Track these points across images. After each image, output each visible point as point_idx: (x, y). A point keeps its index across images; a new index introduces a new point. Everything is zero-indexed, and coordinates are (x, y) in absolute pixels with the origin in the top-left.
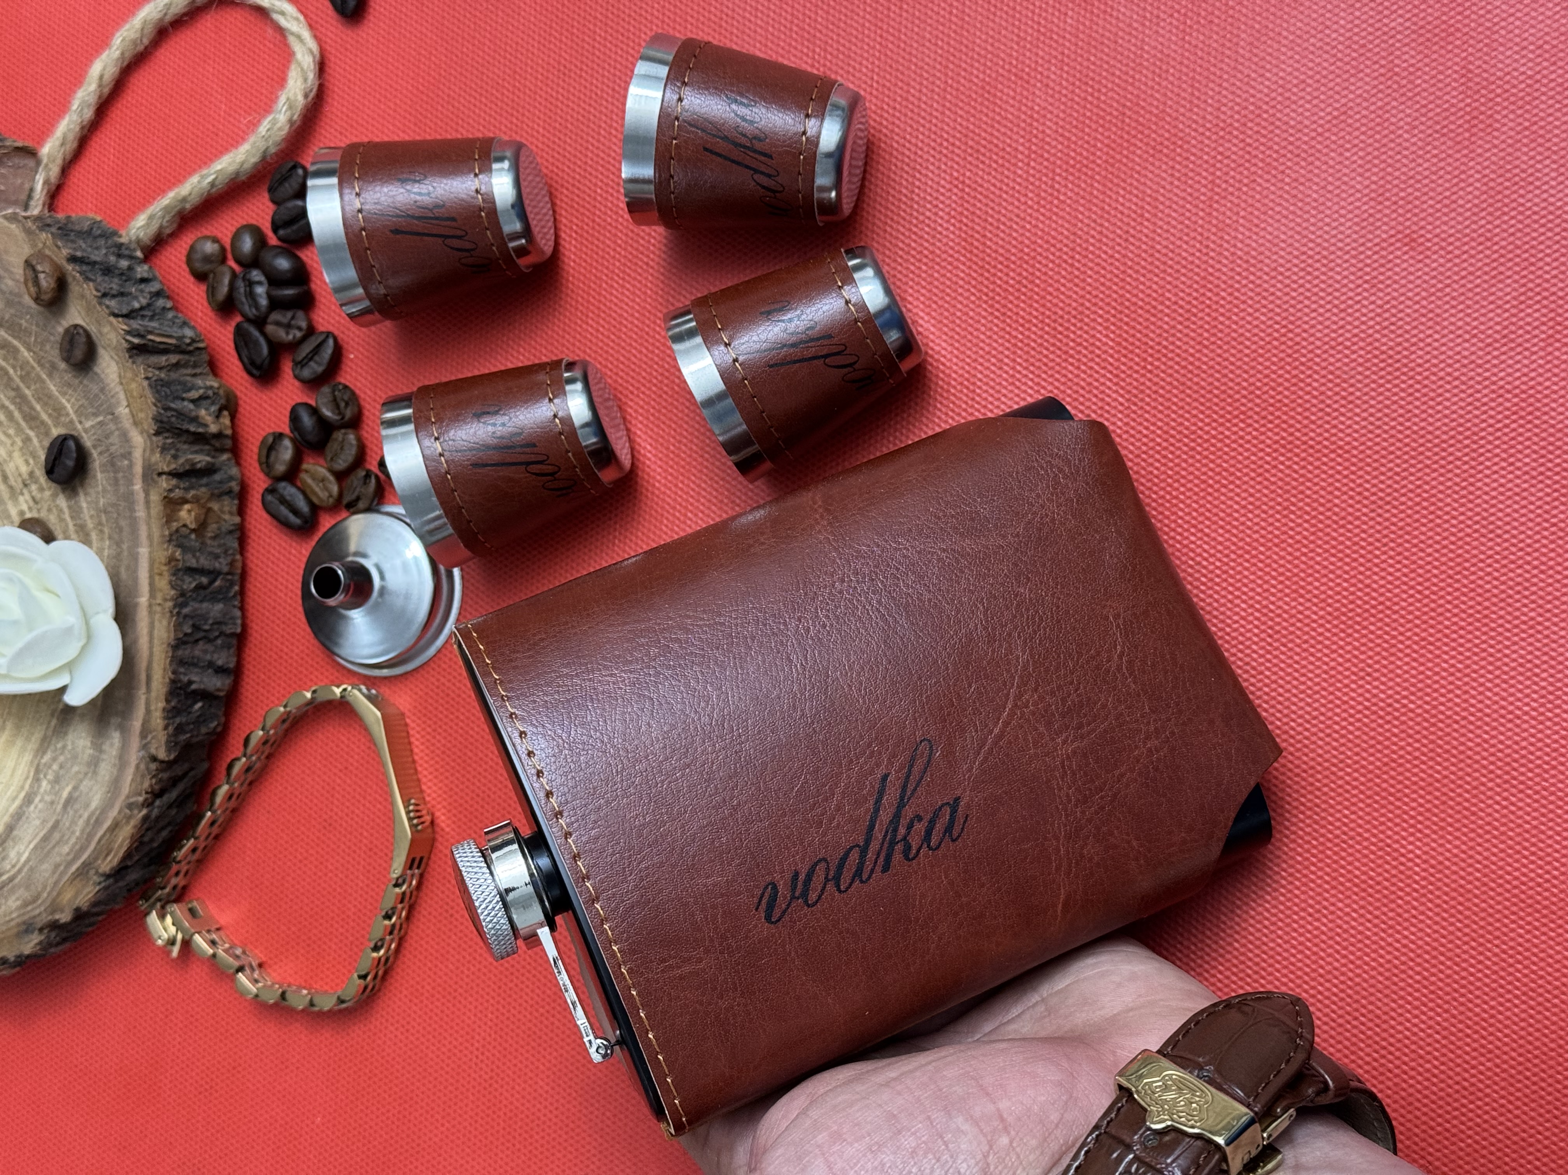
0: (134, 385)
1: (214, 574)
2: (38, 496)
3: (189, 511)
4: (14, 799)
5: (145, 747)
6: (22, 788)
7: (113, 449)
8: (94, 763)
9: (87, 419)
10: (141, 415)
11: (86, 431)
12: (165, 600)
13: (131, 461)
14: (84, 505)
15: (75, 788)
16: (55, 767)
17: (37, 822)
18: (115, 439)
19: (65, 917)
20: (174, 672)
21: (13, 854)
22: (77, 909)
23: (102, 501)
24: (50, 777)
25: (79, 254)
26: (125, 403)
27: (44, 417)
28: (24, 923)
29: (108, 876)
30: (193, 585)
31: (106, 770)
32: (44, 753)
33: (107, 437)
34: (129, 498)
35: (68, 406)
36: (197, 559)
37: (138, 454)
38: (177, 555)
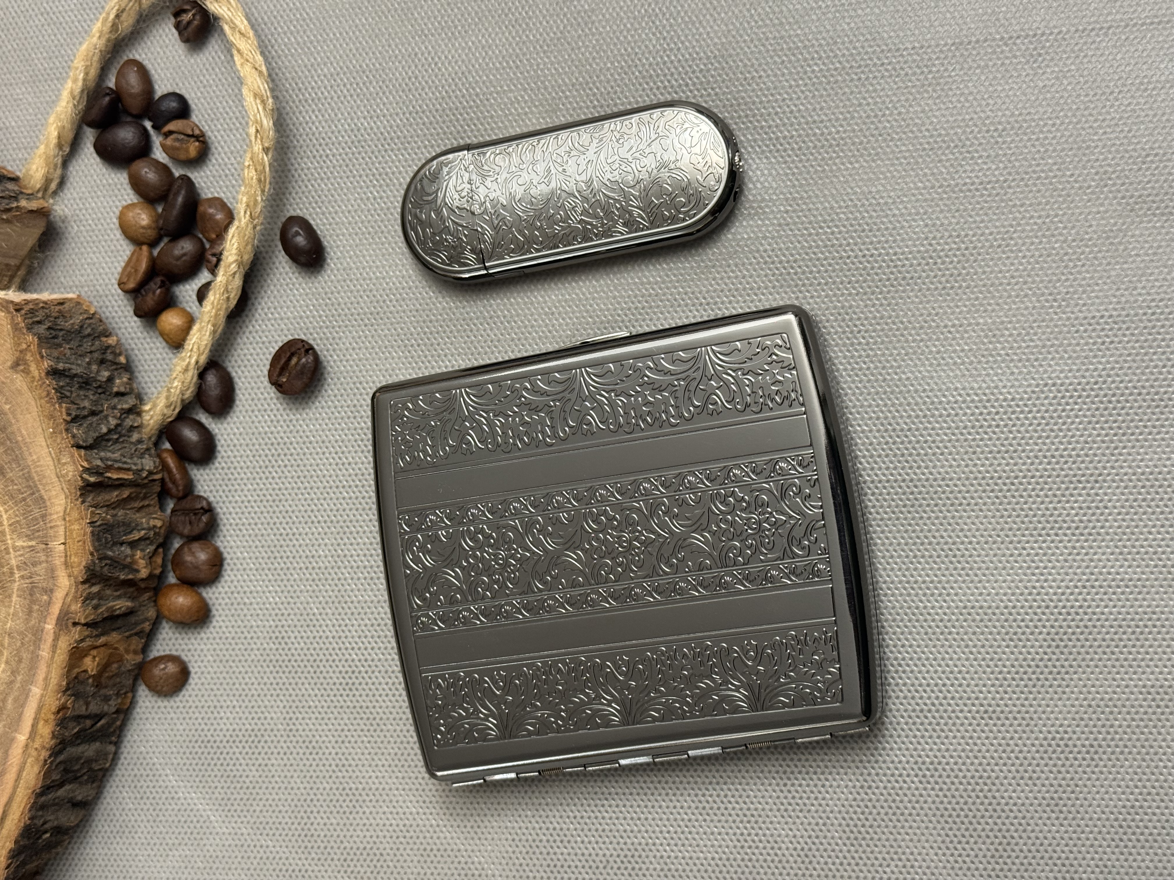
0: (76, 527)
1: (98, 717)
3: (94, 657)
7: (36, 579)
9: (20, 536)
10: (74, 559)
11: (15, 549)
12: (43, 747)
13: (51, 598)
18: (41, 569)
20: (31, 818)
23: (10, 623)
25: (61, 366)
26: (62, 539)
30: (76, 730)
33: (34, 564)
34: (38, 634)
35: (5, 517)
36: (87, 704)
37: (59, 595)
38: (69, 704)
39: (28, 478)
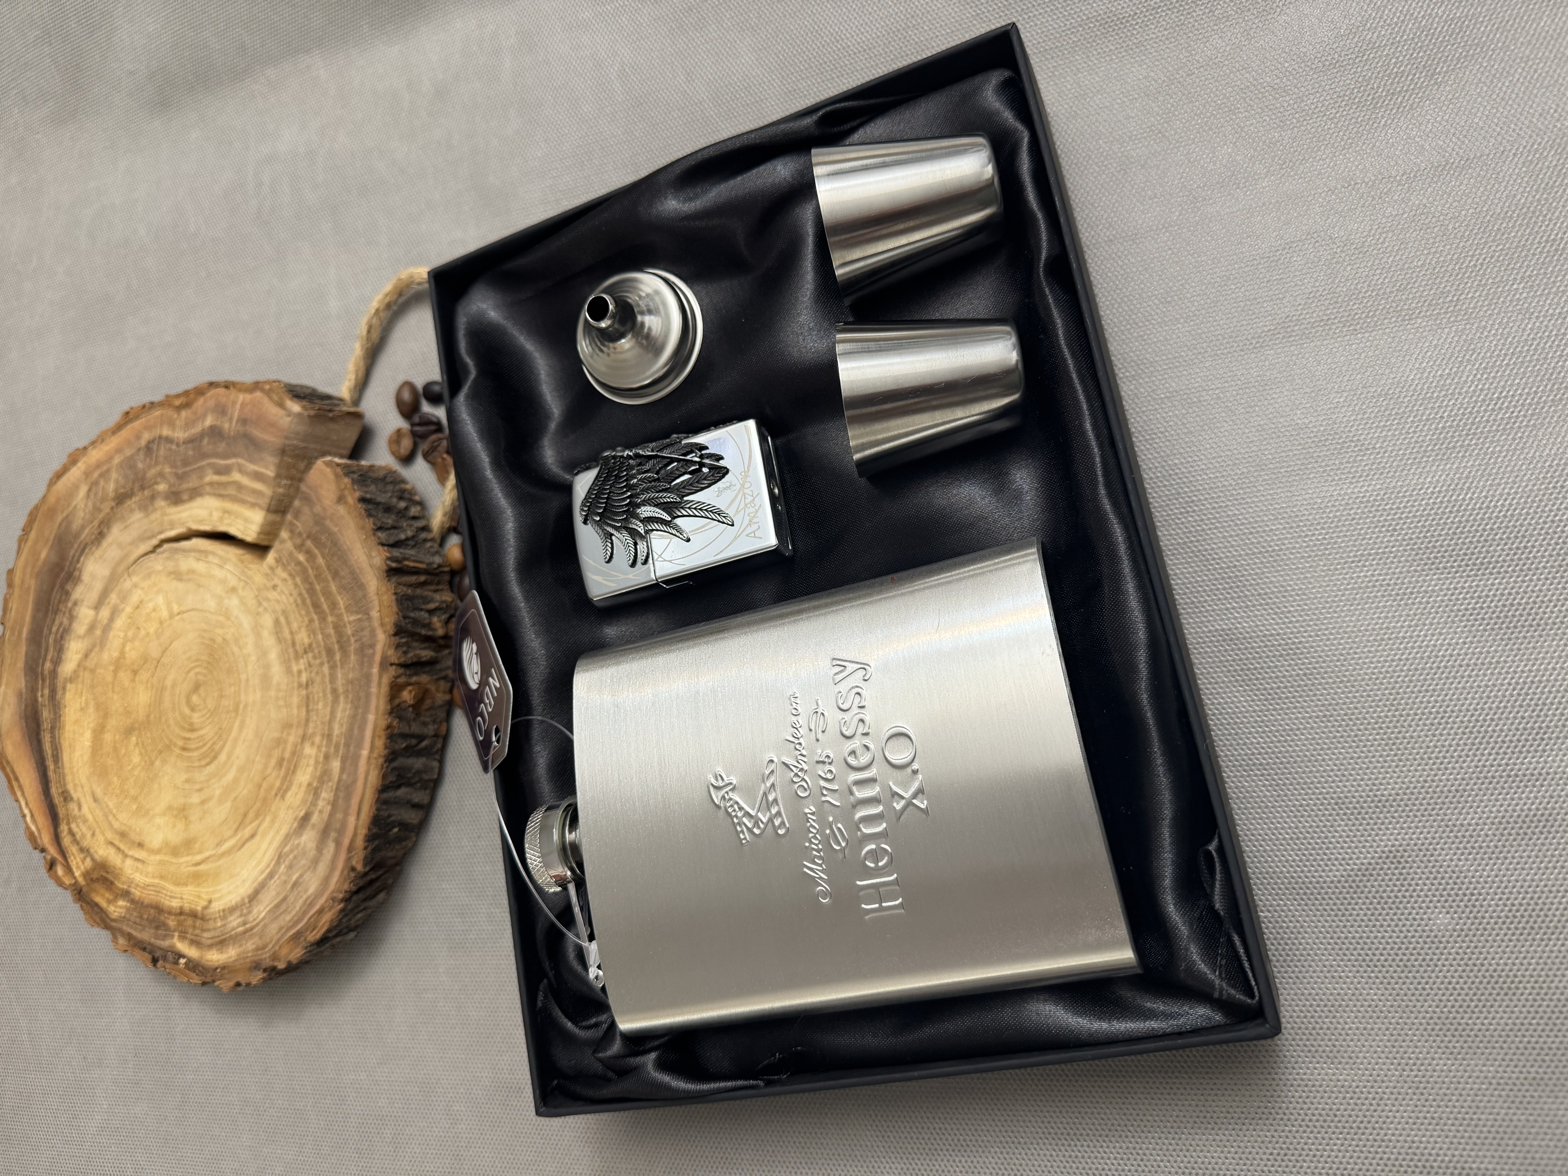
0: (385, 597)
1: (421, 738)
2: (312, 662)
3: (410, 692)
4: (262, 872)
5: (349, 859)
6: (268, 866)
7: (364, 640)
8: (315, 861)
10: (387, 620)
11: (350, 623)
12: (380, 756)
13: (374, 651)
14: (340, 675)
15: (301, 876)
16: (291, 856)
17: (274, 893)
18: (366, 633)
19: (281, 966)
20: (378, 810)
21: (255, 911)
22: (289, 963)
23: (351, 676)
24: (287, 863)
25: (368, 496)
26: (377, 608)
27: (325, 606)
28: (255, 962)
29: (312, 945)
30: (404, 745)
31: (322, 868)
32: (286, 845)
33: (362, 630)
34: (368, 677)
35: (341, 603)
36: (410, 726)
37: (379, 648)
38: (395, 723)
39: (352, 573)
